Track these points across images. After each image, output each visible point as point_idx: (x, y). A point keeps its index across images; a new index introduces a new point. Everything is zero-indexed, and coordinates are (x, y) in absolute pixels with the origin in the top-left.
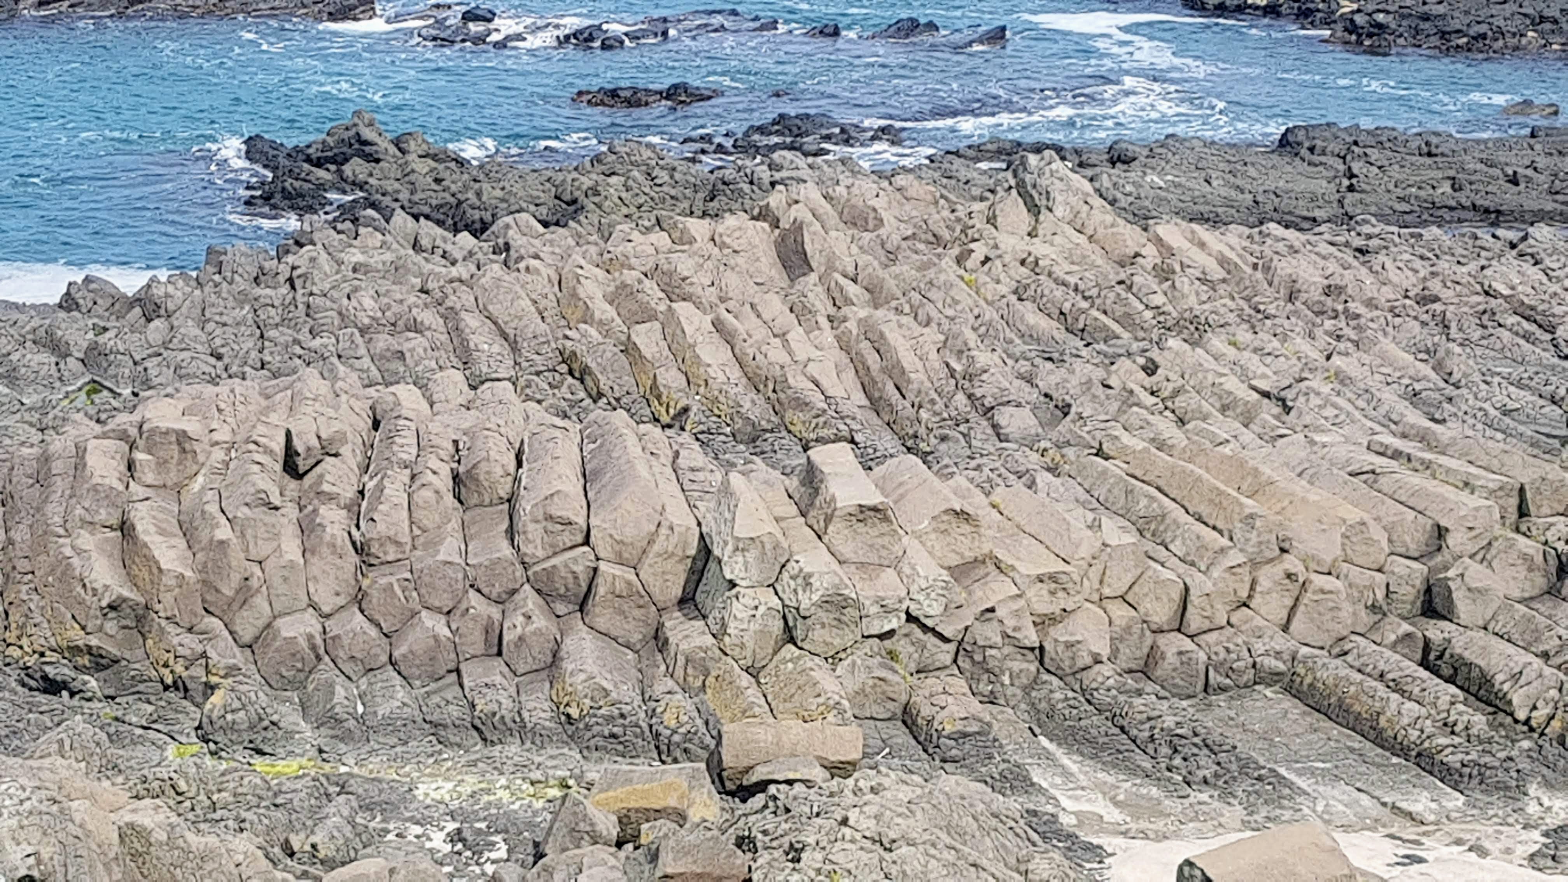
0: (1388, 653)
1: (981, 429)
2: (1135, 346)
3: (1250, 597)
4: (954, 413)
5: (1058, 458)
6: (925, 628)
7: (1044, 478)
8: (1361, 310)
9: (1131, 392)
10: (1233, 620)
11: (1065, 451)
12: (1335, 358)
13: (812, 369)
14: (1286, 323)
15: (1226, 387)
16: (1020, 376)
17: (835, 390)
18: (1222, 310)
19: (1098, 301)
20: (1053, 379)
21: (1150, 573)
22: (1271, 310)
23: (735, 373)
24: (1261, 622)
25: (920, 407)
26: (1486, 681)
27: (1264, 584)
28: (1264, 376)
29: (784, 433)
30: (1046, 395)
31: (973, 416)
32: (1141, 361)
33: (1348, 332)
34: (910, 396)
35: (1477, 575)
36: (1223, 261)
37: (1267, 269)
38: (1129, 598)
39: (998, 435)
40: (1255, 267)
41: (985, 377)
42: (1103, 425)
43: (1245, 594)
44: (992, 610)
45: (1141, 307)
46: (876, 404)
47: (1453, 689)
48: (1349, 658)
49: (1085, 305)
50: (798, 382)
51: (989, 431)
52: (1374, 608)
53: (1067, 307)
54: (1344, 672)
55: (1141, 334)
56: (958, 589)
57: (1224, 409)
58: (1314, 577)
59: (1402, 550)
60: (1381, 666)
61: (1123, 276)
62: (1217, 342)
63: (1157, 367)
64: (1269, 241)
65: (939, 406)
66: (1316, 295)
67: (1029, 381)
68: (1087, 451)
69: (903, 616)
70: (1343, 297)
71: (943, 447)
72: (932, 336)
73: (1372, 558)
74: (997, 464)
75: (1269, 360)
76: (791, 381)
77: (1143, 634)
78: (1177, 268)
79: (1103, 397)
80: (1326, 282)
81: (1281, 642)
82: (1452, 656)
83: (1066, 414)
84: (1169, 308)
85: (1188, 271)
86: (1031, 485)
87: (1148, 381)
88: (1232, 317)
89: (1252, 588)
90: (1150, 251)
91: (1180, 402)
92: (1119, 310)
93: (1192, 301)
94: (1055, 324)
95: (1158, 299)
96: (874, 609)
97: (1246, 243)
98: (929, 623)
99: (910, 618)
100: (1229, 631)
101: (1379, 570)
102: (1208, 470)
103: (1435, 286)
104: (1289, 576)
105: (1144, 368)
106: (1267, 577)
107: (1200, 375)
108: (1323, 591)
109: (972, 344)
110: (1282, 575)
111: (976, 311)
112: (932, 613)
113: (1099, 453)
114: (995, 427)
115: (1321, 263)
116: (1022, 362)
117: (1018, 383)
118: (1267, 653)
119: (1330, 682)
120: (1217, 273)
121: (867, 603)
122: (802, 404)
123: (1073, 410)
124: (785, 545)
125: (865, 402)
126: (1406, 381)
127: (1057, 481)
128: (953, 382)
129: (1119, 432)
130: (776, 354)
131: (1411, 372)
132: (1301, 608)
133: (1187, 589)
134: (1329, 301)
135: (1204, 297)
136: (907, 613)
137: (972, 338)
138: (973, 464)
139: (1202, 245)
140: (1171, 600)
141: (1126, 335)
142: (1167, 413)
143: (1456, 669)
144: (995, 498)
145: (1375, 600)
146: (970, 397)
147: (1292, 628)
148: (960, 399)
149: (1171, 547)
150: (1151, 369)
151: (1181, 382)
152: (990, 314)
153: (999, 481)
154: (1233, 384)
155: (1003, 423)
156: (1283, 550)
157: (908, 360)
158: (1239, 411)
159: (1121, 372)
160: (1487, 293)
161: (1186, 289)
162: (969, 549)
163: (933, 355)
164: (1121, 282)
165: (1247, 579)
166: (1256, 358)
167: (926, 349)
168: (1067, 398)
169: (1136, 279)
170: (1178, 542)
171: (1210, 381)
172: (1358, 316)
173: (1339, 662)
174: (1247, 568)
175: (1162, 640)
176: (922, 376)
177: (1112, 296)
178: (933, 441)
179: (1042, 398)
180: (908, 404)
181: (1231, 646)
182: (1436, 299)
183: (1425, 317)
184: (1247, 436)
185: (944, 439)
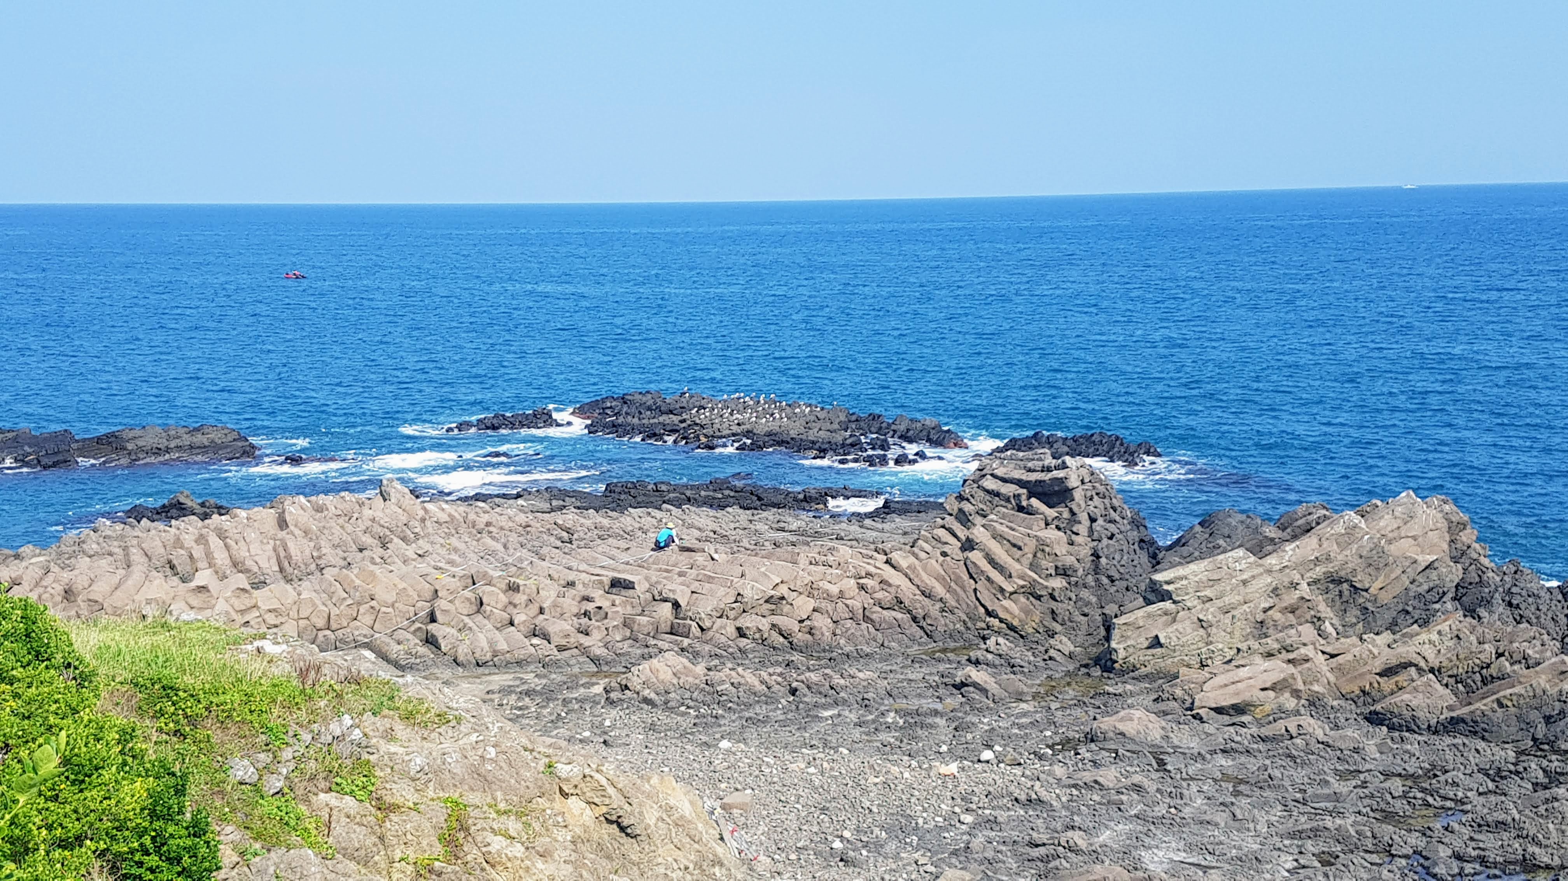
59: (422, 599)
104: (373, 608)
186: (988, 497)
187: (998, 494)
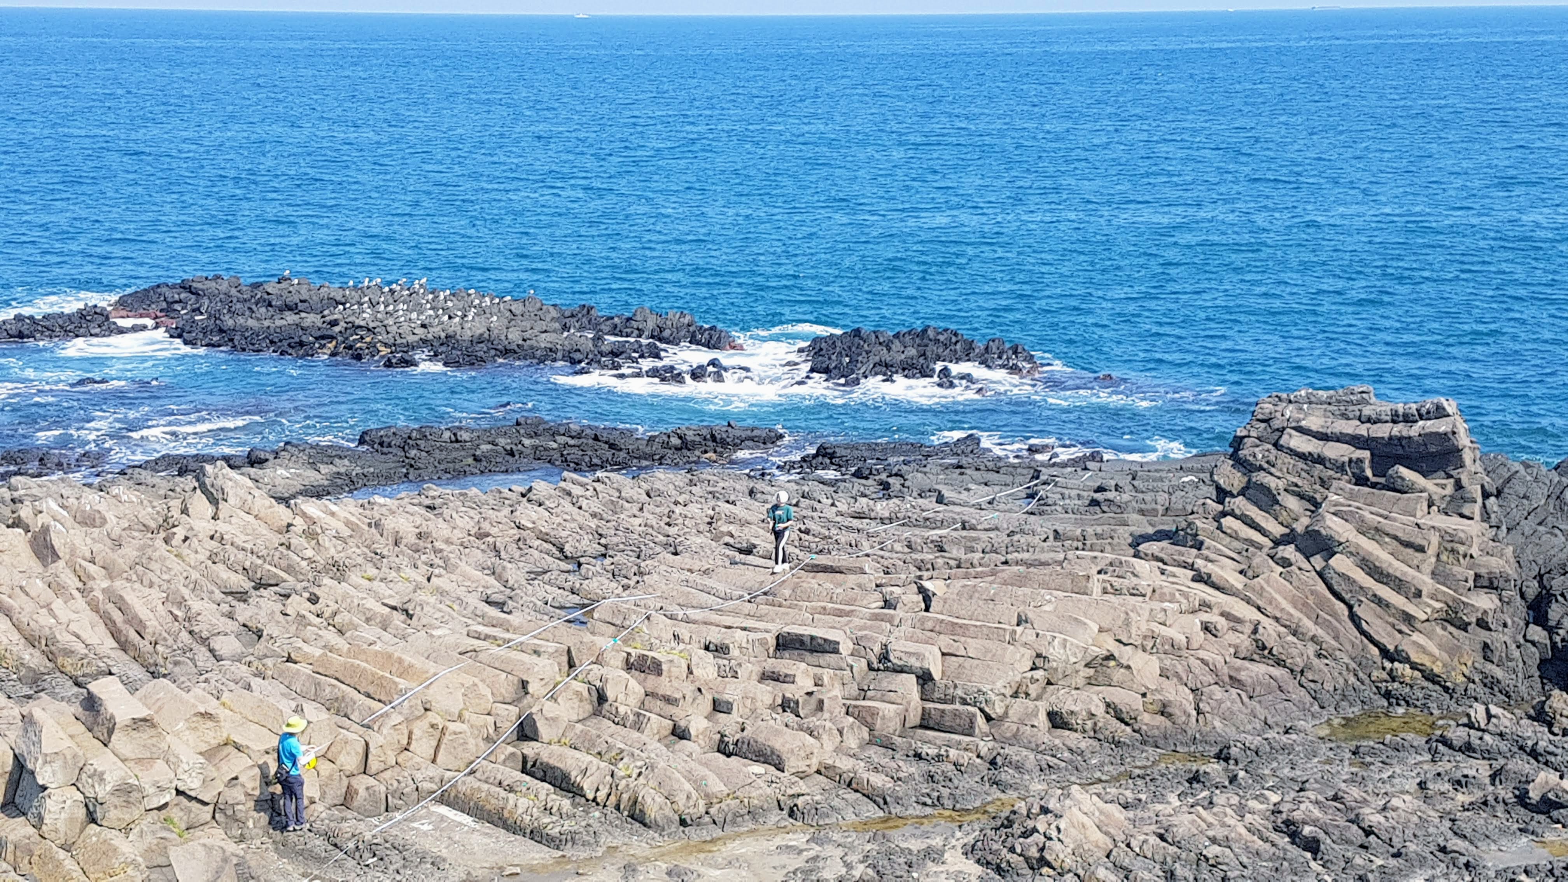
0: (502, 767)
1: (202, 654)
2: (299, 586)
3: (409, 744)
4: (181, 645)
5: (260, 666)
6: (190, 798)
7: (256, 682)
8: (443, 546)
9: (304, 617)
10: (399, 760)
11: (265, 661)
12: (433, 579)
13: (73, 627)
14: (397, 560)
15: (368, 606)
16: (223, 615)
17: (92, 640)
18: (354, 556)
19: (268, 559)
20: (248, 614)
21: (341, 737)
22: (385, 553)
23: (16, 636)
24: (419, 760)
25: (156, 643)
26: (565, 777)
27: (417, 733)
28: (391, 596)
29: (58, 674)
30: (244, 625)
31: (195, 646)
32: (306, 595)
33: (437, 561)
34: (148, 637)
35: (550, 708)
36: (348, 523)
37: (377, 525)
38: (329, 756)
39: (214, 656)
40: (370, 525)
41: (199, 618)
42: (287, 641)
43: (405, 742)
44: (236, 778)
45: (299, 559)
46: (124, 646)
47: (546, 785)
48: (478, 775)
49: (260, 562)
50: (64, 638)
51: (208, 654)
52: (488, 739)
53: (247, 564)
54: (477, 784)
55: (301, 577)
56: (210, 767)
57: (368, 620)
58: (448, 724)
59: (501, 699)
60: (499, 777)
61: (283, 540)
62: (354, 577)
63: (318, 598)
64: (376, 508)
65: (170, 641)
66: (413, 540)
67: (230, 616)
68: (280, 660)
69: (174, 792)
70: (430, 539)
71: (177, 670)
72: (157, 595)
73: (483, 707)
74: (220, 676)
75: (391, 585)
76: (59, 637)
77: (341, 779)
78: (319, 531)
79: (284, 622)
80: (418, 531)
81: (433, 771)
82: (541, 764)
83: (260, 637)
84: (318, 558)
85: (327, 532)
86: (248, 687)
87: (313, 608)
88: (360, 560)
89: (410, 738)
90: (299, 522)
91: (338, 619)
92: (284, 563)
93: (332, 551)
94: (240, 577)
95: (309, 553)
96: (152, 790)
97: (361, 510)
98: (193, 794)
99: (179, 792)
100: (398, 769)
101: (489, 714)
102: (367, 661)
103: (486, 526)
104: (432, 726)
105: (309, 600)
106: (420, 728)
107: (349, 600)
108: (455, 734)
109: (187, 597)
110: (428, 725)
111: (185, 574)
112: (193, 786)
113: (289, 660)
114: (211, 651)
115: (411, 518)
116: (222, 605)
117: (223, 619)
118: (424, 780)
119: (468, 792)
120: (346, 532)
121: (147, 787)
122: (69, 653)
123: (265, 633)
124: (81, 753)
125: (115, 645)
126: (481, 589)
127: (266, 682)
128: (177, 624)
129: (300, 644)
130: (45, 620)
131: (483, 583)
132: (443, 746)
133: (367, 744)
134: (421, 543)
135: (340, 548)
136: (177, 790)
137: (186, 592)
138: (202, 678)
139: (333, 514)
140: (357, 753)
141: (290, 579)
142: (330, 628)
143: (545, 772)
144: (223, 699)
145: (488, 734)
146: (190, 632)
147: (438, 760)
148: (184, 635)
149: (352, 717)
150: (314, 600)
151: (337, 606)
152: (195, 575)
153: (224, 688)
154: (371, 604)
155: (217, 647)
156: (426, 710)
157: (143, 613)
158: (378, 621)
159: (294, 604)
160: (519, 528)
161: (327, 544)
162: (213, 738)
163: (160, 607)
164: (282, 545)
165: (406, 732)
166: (383, 585)
167: (154, 604)
168: (259, 626)
169: (292, 541)
170: (356, 713)
171: (356, 603)
172: (441, 551)
173: (471, 778)
174: (405, 725)
175: (354, 782)
176: (156, 623)
177: (277, 554)
178: (170, 666)
179: (242, 628)
180: (147, 643)
181: (401, 778)
182: (488, 535)
183: (483, 547)
184: (386, 636)
185: (176, 663)
186: (1301, 465)
187: (1320, 460)
